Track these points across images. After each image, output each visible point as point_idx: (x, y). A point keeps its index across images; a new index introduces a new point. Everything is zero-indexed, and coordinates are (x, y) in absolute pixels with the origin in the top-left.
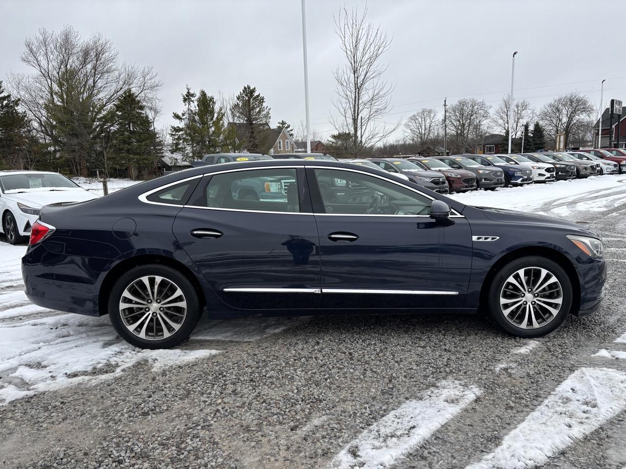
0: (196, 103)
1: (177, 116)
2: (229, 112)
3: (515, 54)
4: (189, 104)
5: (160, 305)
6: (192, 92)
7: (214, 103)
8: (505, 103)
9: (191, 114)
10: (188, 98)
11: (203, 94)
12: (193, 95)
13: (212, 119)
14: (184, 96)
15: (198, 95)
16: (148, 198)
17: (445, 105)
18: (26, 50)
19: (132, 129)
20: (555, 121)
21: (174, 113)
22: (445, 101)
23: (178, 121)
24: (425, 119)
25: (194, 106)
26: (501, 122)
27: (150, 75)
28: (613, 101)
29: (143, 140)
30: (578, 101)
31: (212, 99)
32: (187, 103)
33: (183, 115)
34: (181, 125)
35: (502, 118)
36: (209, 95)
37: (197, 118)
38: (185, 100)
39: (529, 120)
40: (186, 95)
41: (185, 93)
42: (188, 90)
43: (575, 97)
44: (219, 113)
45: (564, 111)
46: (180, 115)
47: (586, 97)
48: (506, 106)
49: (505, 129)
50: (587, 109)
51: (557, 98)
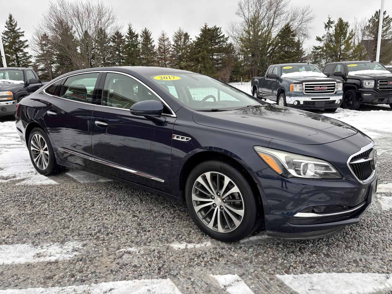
0: (334, 28)
1: (319, 39)
2: (360, 32)
4: (329, 29)
6: (331, 20)
7: (348, 26)
9: (330, 35)
10: (328, 25)
11: (341, 21)
12: (332, 23)
13: (345, 39)
14: (325, 24)
15: (336, 22)
18: (238, 7)
19: (286, 50)
21: (317, 37)
23: (319, 42)
25: (332, 31)
27: (307, 12)
29: (292, 57)
31: (347, 24)
32: (327, 29)
33: (323, 37)
34: (321, 44)
36: (345, 21)
37: (334, 39)
38: (326, 26)
40: (328, 23)
41: (327, 21)
42: (330, 19)
44: (350, 34)
46: (321, 37)
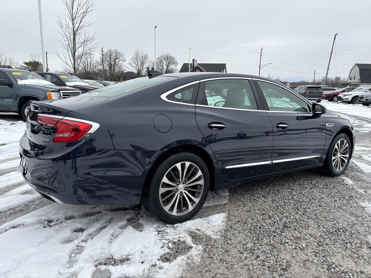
3: (156, 27)
5: (185, 185)
8: (136, 54)
16: (167, 97)
17: (102, 51)
20: (160, 67)
22: (102, 48)
24: (87, 58)
26: (134, 65)
28: (193, 60)
30: (171, 58)
35: (135, 63)
39: (149, 65)
43: (169, 56)
45: (165, 63)
47: (174, 56)
48: (137, 56)
49: (137, 69)
50: (175, 63)
51: (161, 55)
